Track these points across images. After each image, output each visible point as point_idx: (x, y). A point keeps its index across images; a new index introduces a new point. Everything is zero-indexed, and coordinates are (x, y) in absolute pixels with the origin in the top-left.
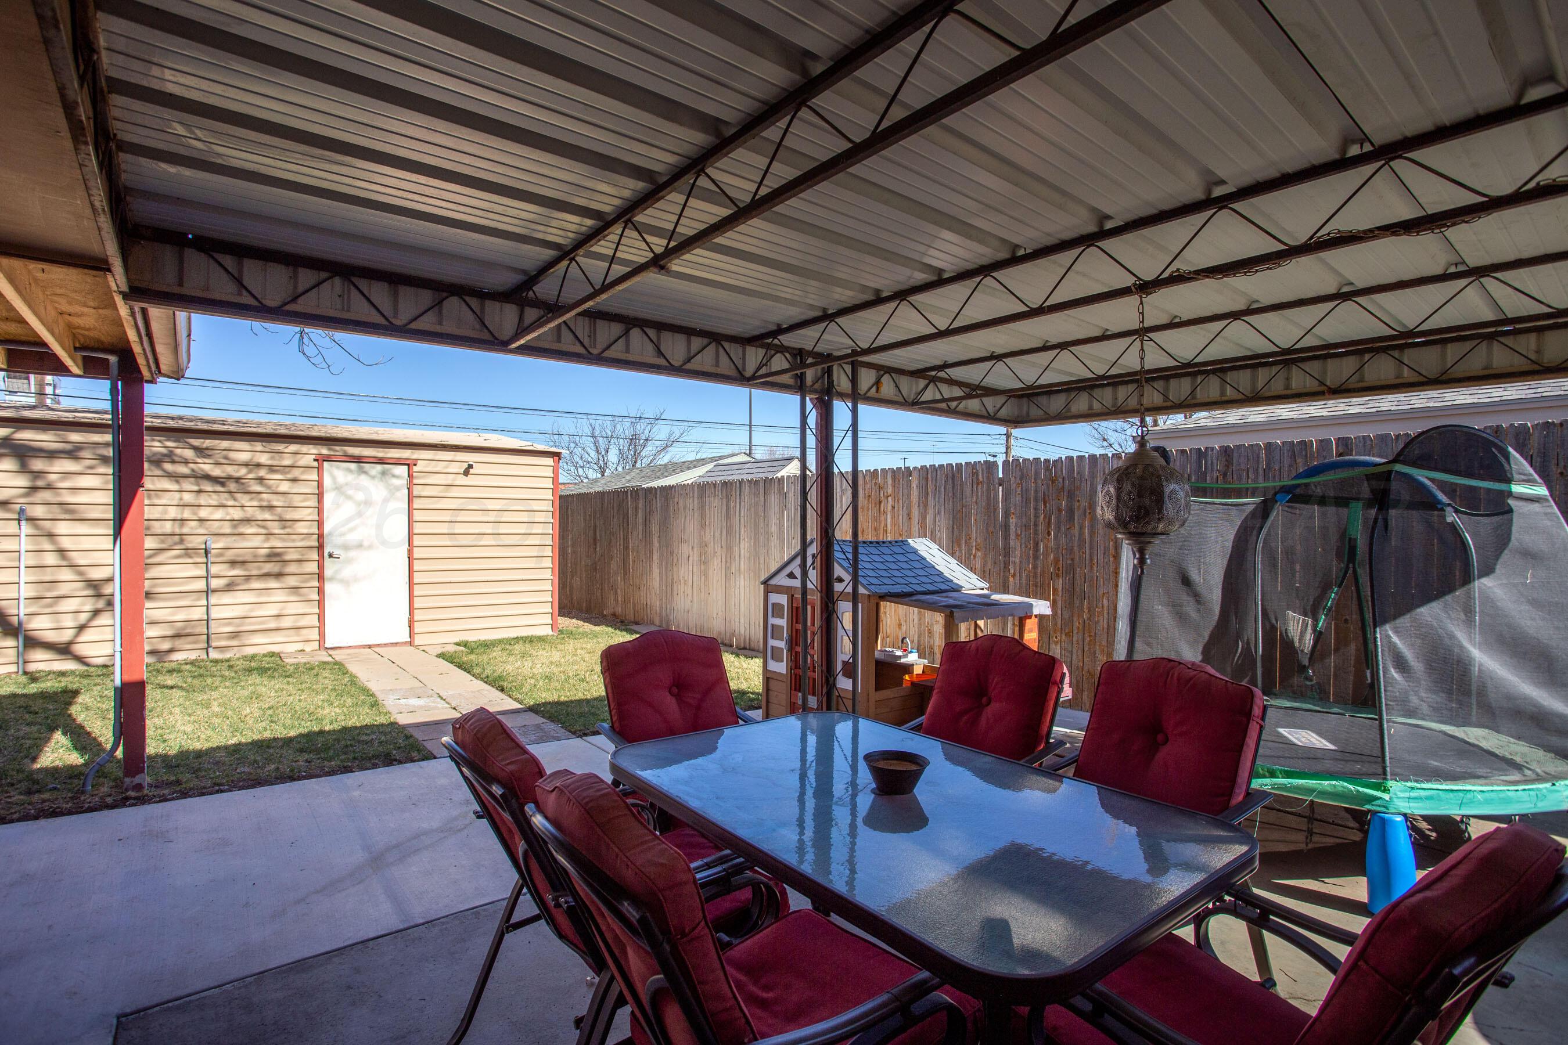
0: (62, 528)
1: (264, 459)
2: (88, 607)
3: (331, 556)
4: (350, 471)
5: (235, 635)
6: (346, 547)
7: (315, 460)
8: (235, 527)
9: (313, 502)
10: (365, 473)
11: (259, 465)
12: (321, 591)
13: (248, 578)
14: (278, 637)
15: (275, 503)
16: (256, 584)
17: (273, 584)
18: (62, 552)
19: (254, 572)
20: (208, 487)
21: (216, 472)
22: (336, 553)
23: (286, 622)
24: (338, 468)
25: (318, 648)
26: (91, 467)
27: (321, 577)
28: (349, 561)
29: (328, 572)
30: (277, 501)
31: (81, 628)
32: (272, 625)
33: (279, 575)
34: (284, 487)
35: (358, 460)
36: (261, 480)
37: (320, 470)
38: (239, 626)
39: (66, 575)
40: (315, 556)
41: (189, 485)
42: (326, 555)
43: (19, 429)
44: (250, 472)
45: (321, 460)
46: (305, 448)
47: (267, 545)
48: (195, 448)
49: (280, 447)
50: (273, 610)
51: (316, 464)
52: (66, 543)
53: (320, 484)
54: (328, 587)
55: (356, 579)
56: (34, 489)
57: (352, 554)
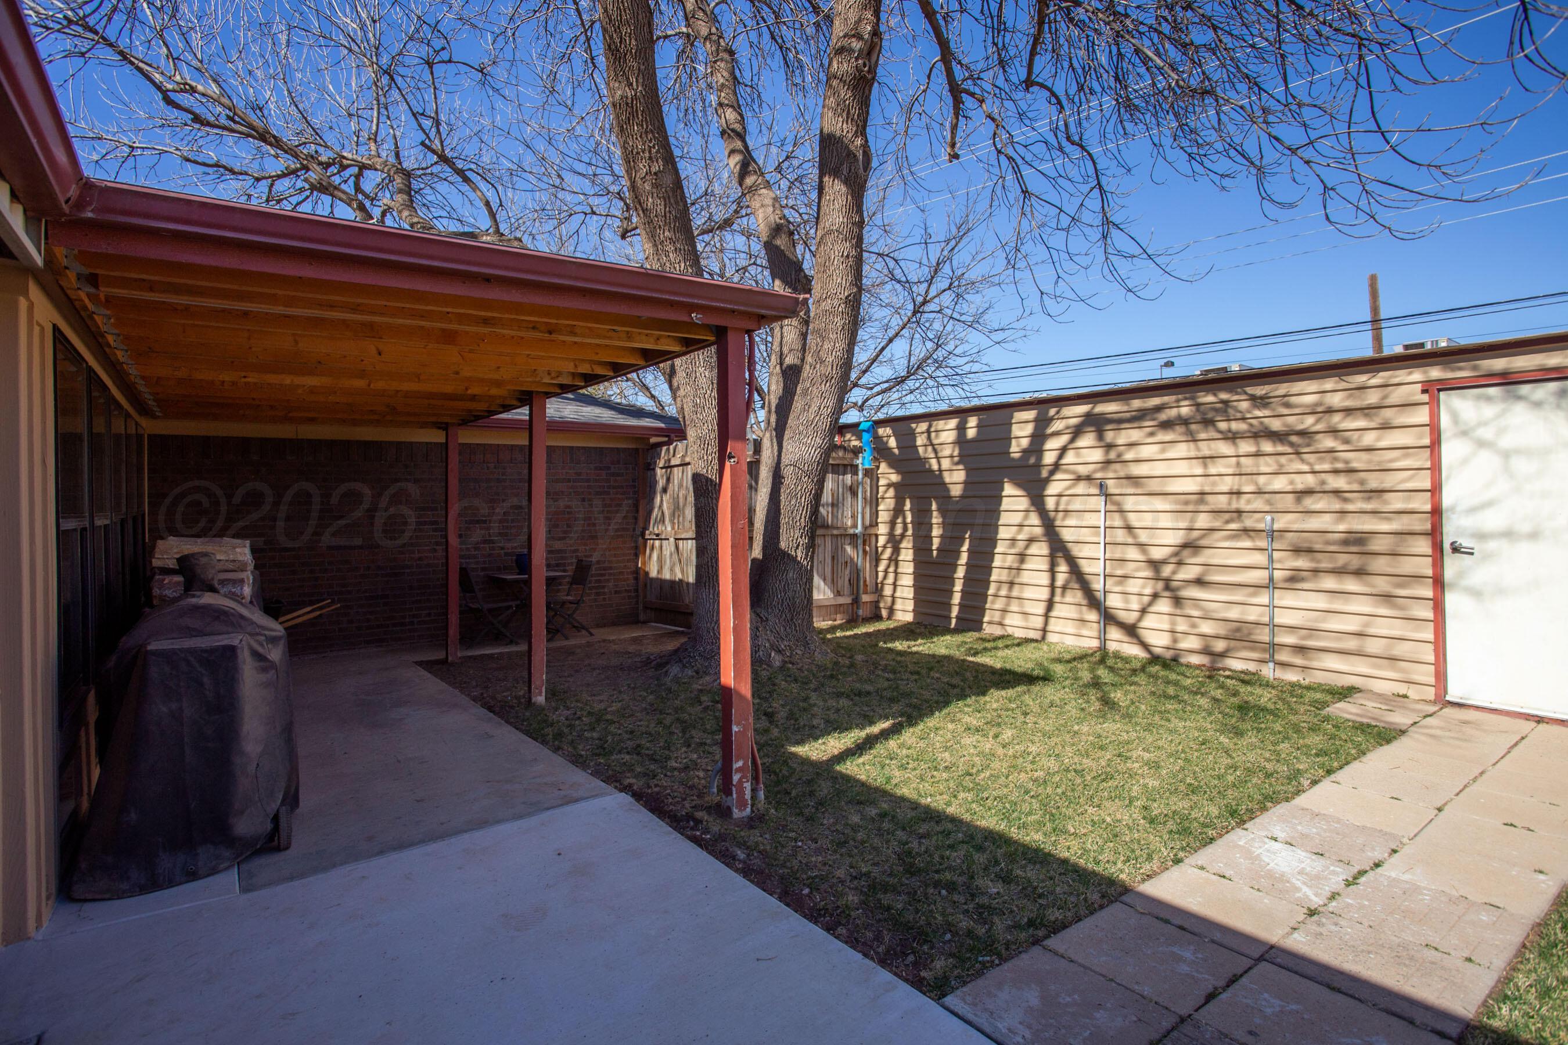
0: (1129, 503)
1: (1336, 400)
2: (1148, 591)
3: (1456, 549)
4: (1489, 399)
5: (1300, 649)
6: (1482, 536)
7: (1424, 391)
8: (1298, 500)
9: (1423, 460)
10: (1520, 398)
11: (1330, 411)
12: (1438, 606)
13: (1316, 571)
14: (1361, 666)
15: (1355, 465)
16: (1330, 583)
17: (1351, 585)
18: (1129, 528)
19: (1324, 565)
20: (1267, 447)
21: (1276, 425)
22: (1465, 542)
23: (1373, 646)
24: (1464, 397)
25: (1432, 698)
26: (1152, 434)
27: (1439, 582)
28: (1487, 557)
29: (1449, 573)
30: (1358, 461)
31: (1143, 611)
32: (1352, 644)
33: (1360, 573)
34: (1369, 439)
35: (1508, 380)
36: (1334, 432)
37: (1434, 405)
38: (1304, 638)
39: (1133, 553)
40: (1424, 546)
41: (1246, 447)
42: (1447, 546)
43: (1095, 403)
44: (1317, 421)
45: (1433, 389)
46: (1401, 375)
47: (1342, 527)
48: (1253, 398)
49: (1361, 379)
50: (1352, 625)
51: (1425, 398)
52: (1134, 519)
53: (1434, 428)
54: (1452, 600)
55: (1501, 591)
56: (1108, 462)
57: (1492, 545)
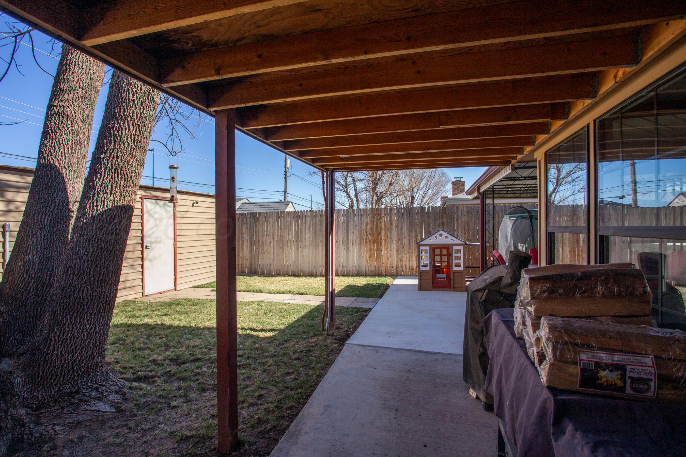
4: (153, 203)
6: (151, 243)
9: (140, 220)
10: (158, 204)
12: (142, 266)
22: (149, 246)
24: (149, 202)
25: (141, 296)
27: (143, 259)
28: (154, 249)
29: (146, 256)
35: (157, 198)
37: (142, 203)
40: (140, 248)
42: (145, 247)
45: (143, 198)
51: (141, 200)
53: (142, 210)
54: (146, 263)
55: (155, 259)
56: (9, 211)
57: (154, 246)
